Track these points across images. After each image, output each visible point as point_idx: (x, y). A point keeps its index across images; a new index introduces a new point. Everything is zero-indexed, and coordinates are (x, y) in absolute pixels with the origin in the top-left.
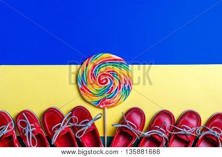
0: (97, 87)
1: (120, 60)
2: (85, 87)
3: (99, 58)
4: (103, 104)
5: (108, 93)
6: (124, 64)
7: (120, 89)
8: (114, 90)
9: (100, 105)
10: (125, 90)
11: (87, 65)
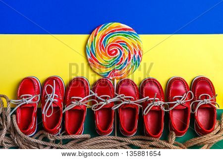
0: (106, 59)
1: (130, 30)
2: (94, 58)
3: (108, 28)
4: (112, 76)
5: (118, 64)
6: (133, 33)
7: (129, 60)
8: (123, 62)
9: (109, 76)
10: (135, 61)
11: (95, 36)
